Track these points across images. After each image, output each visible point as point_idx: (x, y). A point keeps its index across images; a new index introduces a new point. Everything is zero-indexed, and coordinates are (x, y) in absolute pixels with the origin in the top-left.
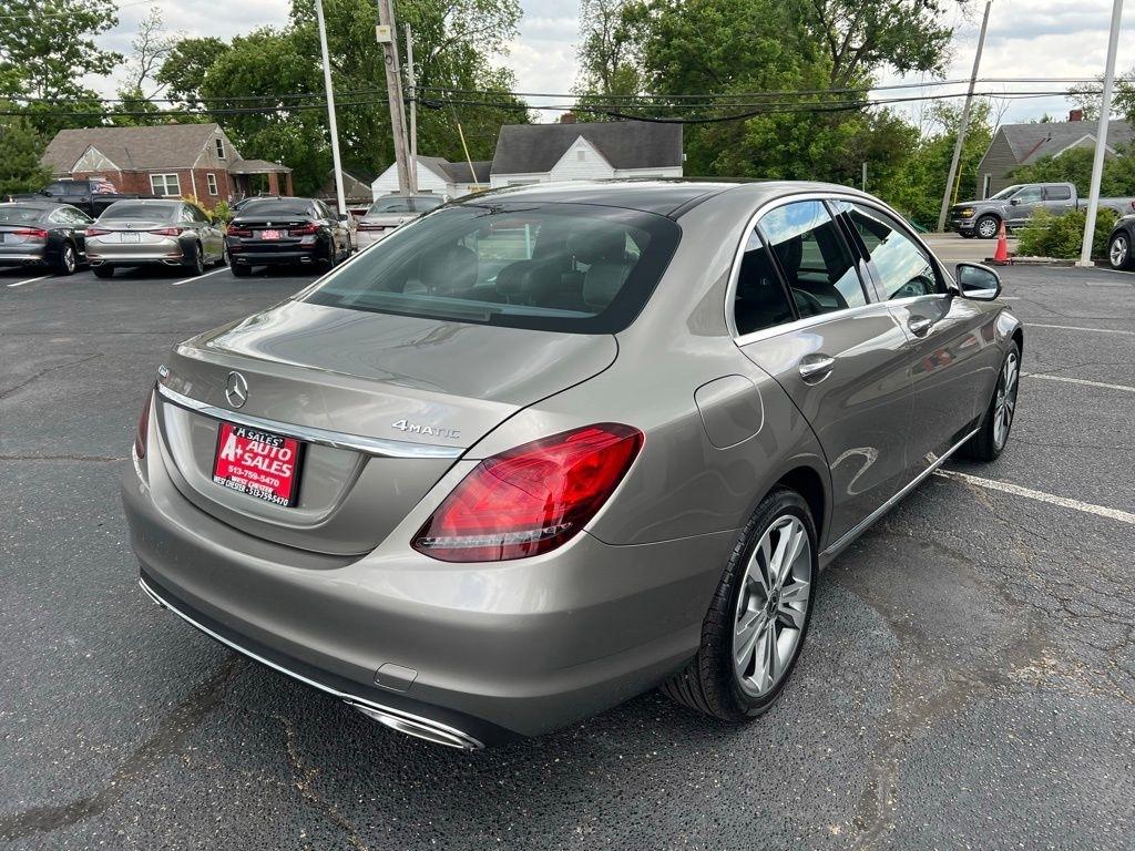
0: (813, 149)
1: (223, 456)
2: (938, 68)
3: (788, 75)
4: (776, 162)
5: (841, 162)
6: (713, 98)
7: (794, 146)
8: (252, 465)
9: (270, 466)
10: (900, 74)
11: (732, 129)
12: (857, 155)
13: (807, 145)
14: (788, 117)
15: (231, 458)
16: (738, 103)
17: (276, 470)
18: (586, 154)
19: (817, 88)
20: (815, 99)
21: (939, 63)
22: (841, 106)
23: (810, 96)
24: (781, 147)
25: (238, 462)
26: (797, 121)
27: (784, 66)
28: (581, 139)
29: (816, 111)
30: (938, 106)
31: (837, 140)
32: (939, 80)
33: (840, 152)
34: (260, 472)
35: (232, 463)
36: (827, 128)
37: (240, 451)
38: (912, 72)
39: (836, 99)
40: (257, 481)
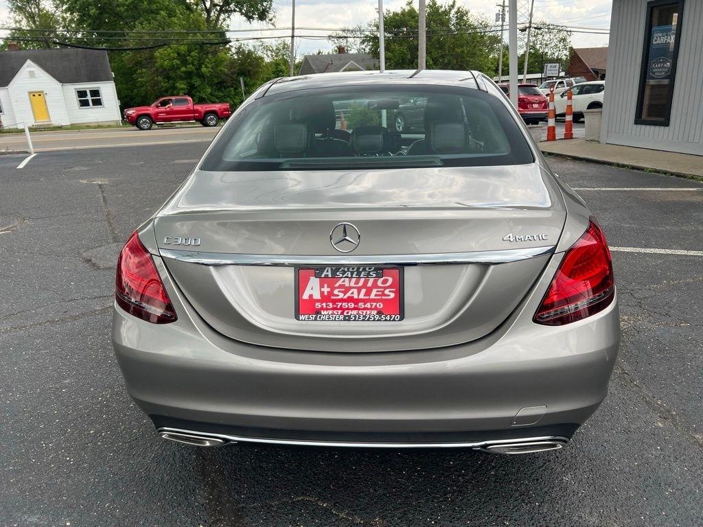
0: (204, 69)
1: (305, 296)
2: (271, 20)
3: (174, 19)
4: (181, 78)
5: (224, 77)
6: (128, 34)
7: (190, 68)
8: (346, 297)
9: (368, 293)
10: (248, 22)
11: (145, 54)
12: (232, 73)
13: (200, 67)
14: (183, 49)
15: (317, 296)
16: (147, 37)
17: (376, 295)
18: (35, 72)
19: (199, 30)
20: (199, 37)
21: (270, 16)
22: (217, 41)
23: (195, 34)
24: (183, 69)
25: (325, 298)
26: (190, 51)
27: (171, 14)
28: (29, 62)
29: (202, 45)
30: (261, 43)
31: (219, 63)
32: (272, 27)
33: (221, 71)
34: (357, 301)
35: (318, 301)
36: (210, 56)
37: (326, 290)
38: (255, 21)
39: (212, 37)
40: (354, 309)
